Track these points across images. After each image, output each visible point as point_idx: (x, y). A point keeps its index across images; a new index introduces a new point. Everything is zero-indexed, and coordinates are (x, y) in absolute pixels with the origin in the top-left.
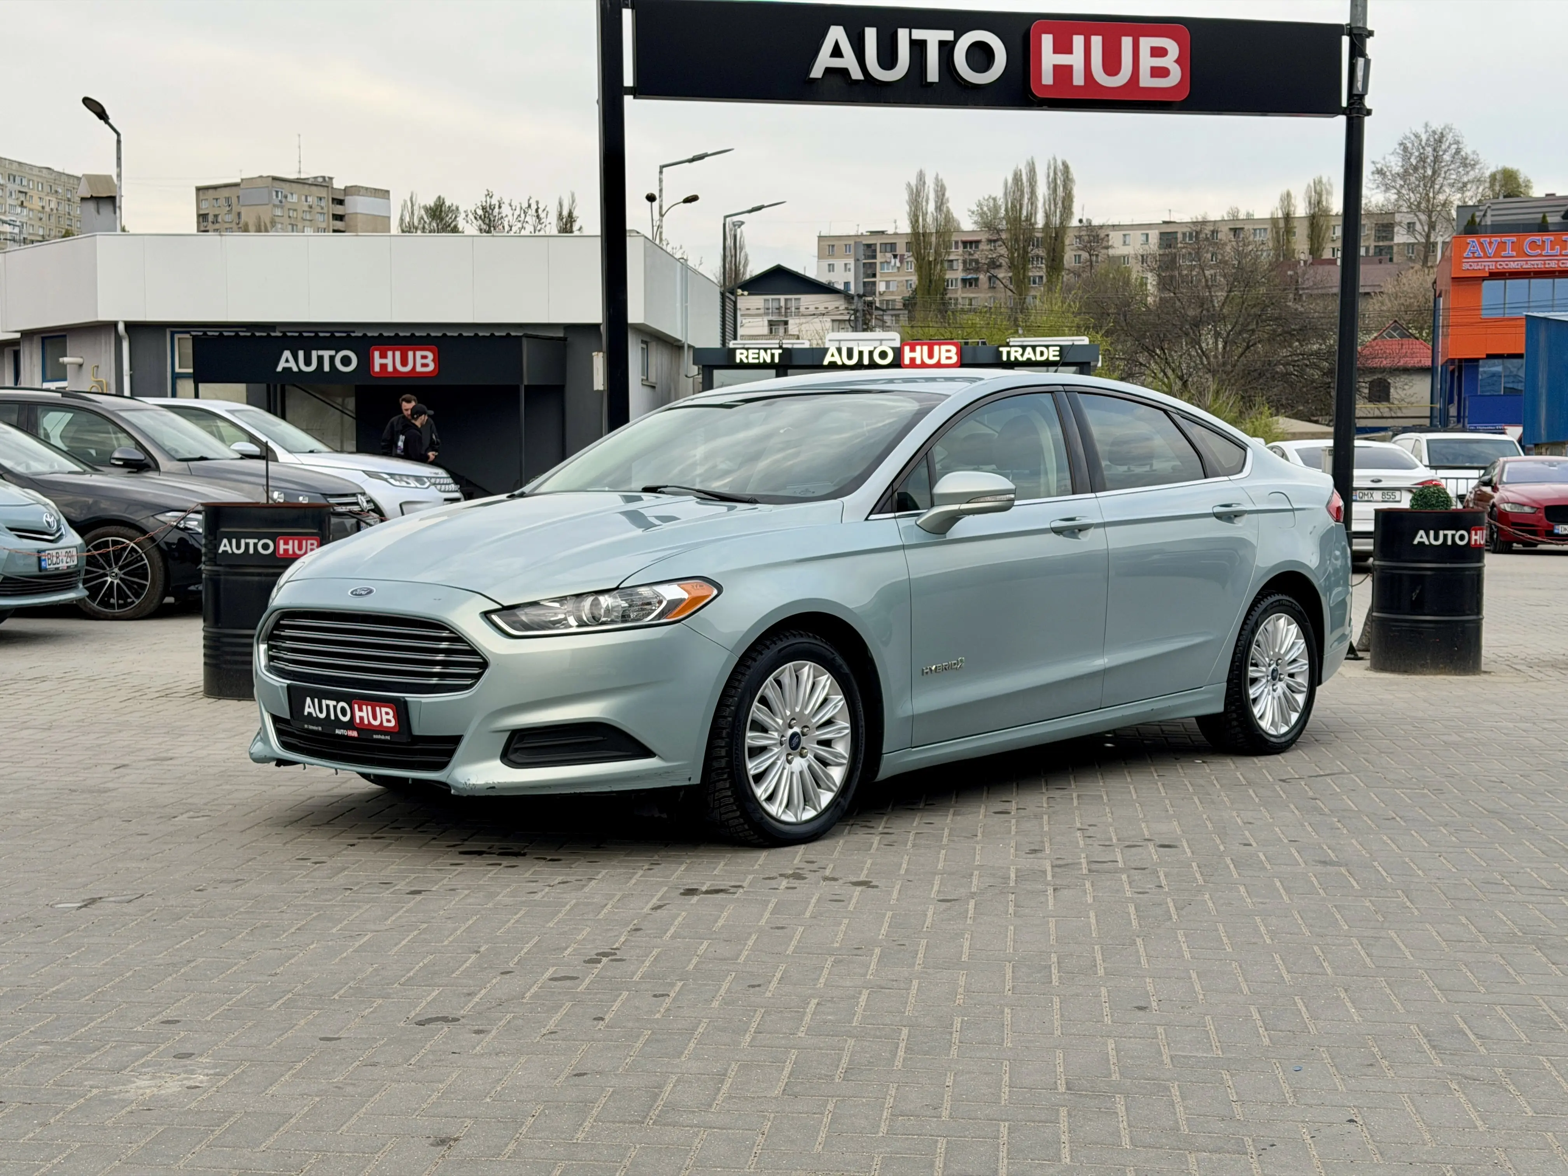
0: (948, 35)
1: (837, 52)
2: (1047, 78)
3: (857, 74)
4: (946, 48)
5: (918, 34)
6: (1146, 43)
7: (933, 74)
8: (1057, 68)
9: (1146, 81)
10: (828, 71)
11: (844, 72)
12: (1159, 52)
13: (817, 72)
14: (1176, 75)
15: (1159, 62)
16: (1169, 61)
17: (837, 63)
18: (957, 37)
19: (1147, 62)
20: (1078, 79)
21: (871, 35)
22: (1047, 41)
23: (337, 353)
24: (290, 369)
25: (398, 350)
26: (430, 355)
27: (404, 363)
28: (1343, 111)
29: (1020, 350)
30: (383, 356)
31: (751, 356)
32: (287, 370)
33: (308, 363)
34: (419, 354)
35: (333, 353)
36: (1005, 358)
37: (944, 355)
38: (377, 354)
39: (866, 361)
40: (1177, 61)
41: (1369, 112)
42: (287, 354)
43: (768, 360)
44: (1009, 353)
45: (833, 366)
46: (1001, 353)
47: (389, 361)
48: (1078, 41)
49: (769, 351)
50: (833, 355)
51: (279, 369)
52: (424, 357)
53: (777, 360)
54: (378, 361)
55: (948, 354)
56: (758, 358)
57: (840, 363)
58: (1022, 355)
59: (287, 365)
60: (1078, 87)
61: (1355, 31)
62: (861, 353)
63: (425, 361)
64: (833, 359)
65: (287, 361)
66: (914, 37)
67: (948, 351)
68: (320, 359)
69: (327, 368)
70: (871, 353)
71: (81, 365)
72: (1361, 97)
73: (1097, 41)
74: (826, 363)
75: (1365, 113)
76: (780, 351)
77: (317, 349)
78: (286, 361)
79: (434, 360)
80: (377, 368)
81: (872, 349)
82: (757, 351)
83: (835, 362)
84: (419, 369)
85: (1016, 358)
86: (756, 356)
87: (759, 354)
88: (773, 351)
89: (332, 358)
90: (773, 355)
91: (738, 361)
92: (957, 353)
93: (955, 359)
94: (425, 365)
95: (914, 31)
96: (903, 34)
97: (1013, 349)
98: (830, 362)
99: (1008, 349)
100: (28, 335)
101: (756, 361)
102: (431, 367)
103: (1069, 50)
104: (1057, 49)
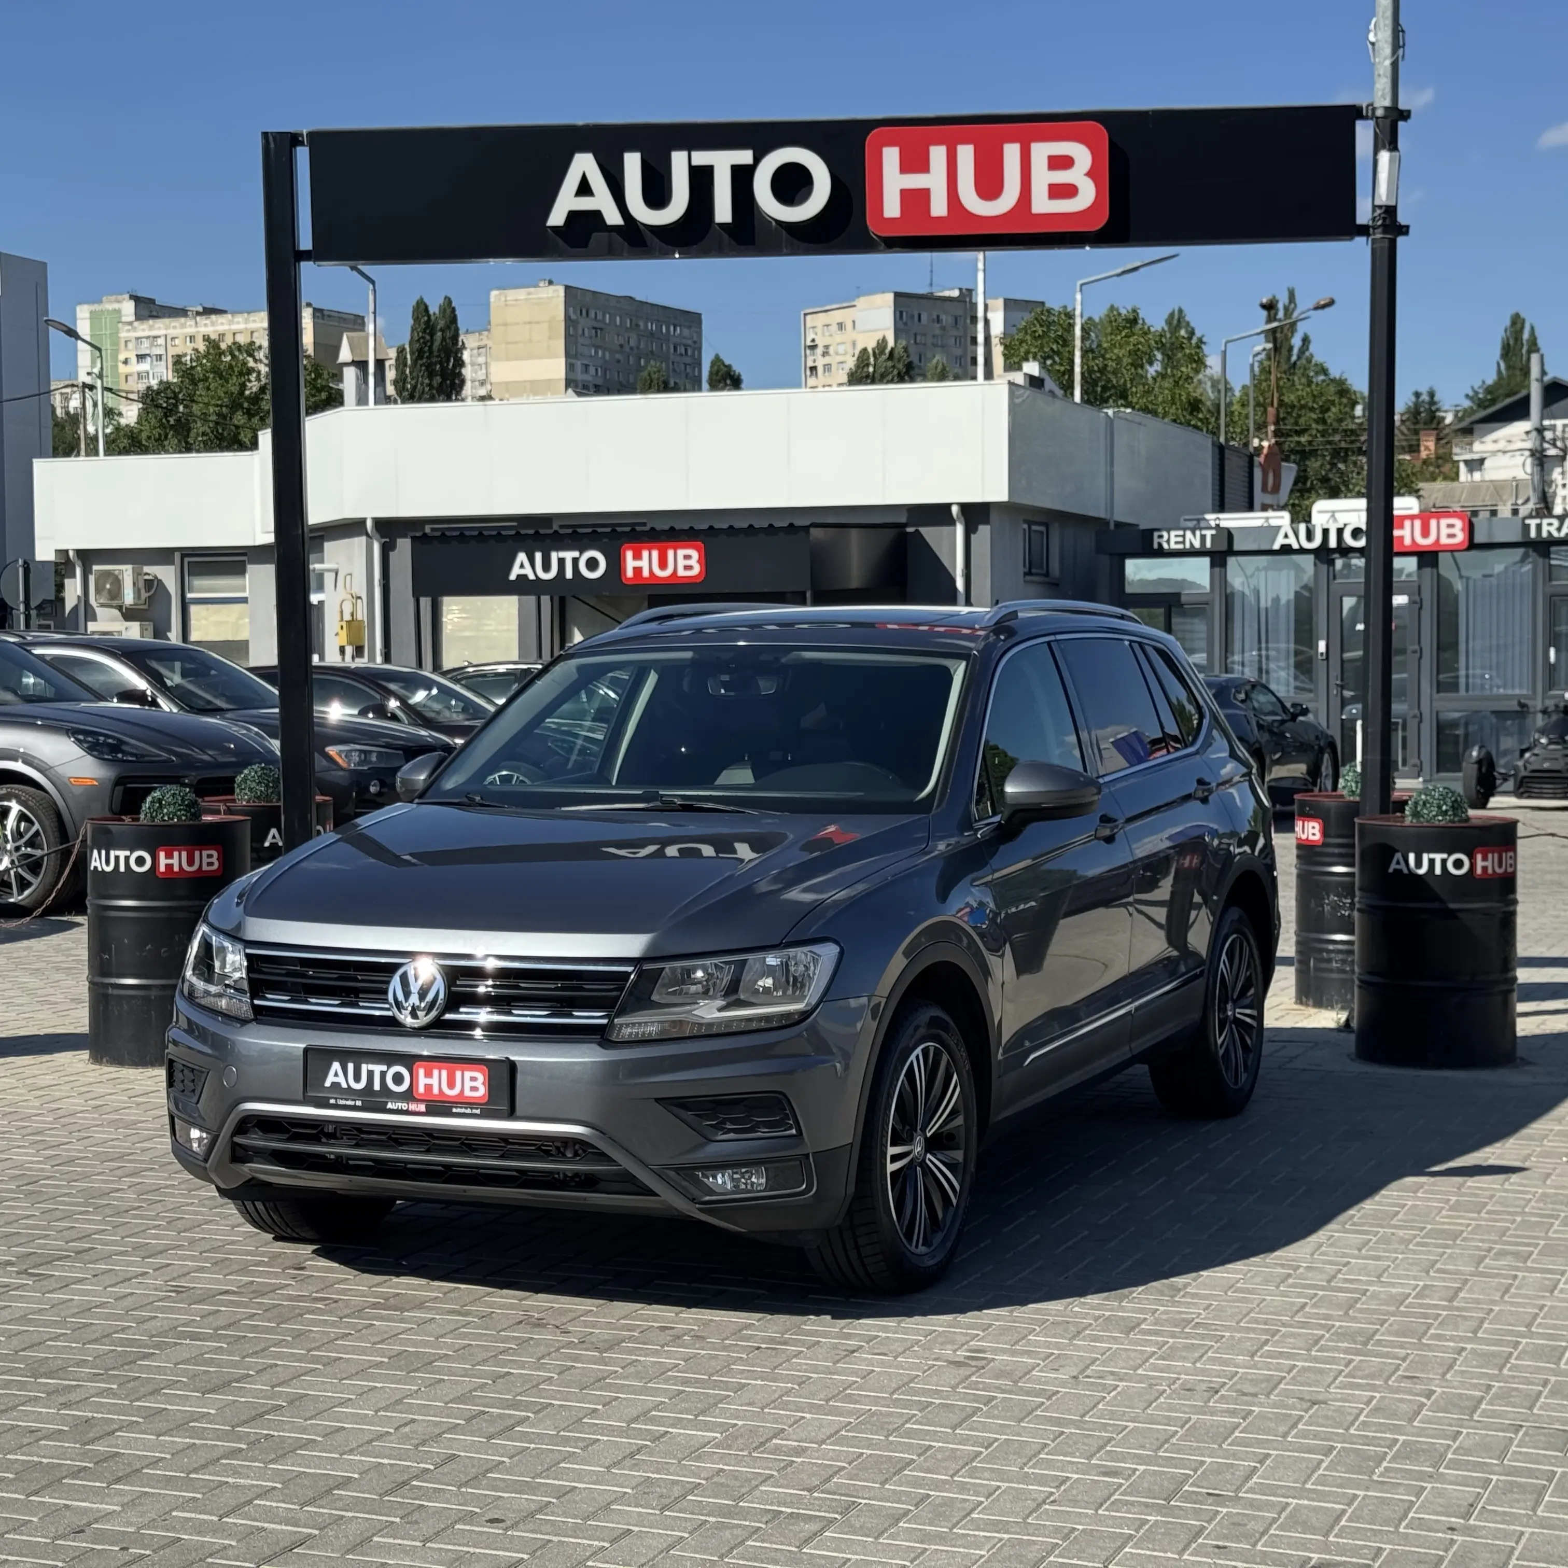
0: (745, 157)
1: (584, 189)
2: (892, 208)
3: (613, 217)
4: (742, 175)
5: (701, 158)
6: (1041, 151)
7: (723, 212)
8: (907, 196)
9: (1042, 204)
10: (573, 216)
11: (596, 216)
12: (1060, 163)
13: (557, 218)
14: (1087, 196)
15: (1061, 177)
16: (1077, 175)
17: (585, 204)
18: (757, 160)
19: (1042, 178)
20: (939, 207)
21: (632, 163)
22: (891, 156)
24: (525, 576)
25: (655, 548)
26: (695, 554)
27: (663, 564)
29: (1556, 523)
30: (637, 556)
31: (1173, 540)
32: (522, 578)
33: (546, 567)
34: (681, 553)
35: (576, 554)
36: (1533, 534)
37: (1444, 531)
38: (629, 554)
39: (1333, 543)
40: (1088, 174)
41: (1405, 230)
42: (522, 557)
43: (1197, 544)
44: (1539, 527)
45: (1286, 550)
46: (1529, 525)
47: (644, 564)
48: (938, 154)
49: (1198, 533)
50: (1286, 536)
51: (513, 577)
52: (687, 557)
53: (1208, 544)
54: (630, 564)
55: (1451, 531)
56: (1183, 542)
57: (1295, 546)
58: (1559, 529)
59: (522, 572)
60: (939, 219)
61: (1379, 113)
62: (1326, 532)
64: (1286, 542)
65: (522, 566)
66: (694, 163)
67: (1450, 526)
68: (561, 562)
69: (569, 574)
70: (1340, 532)
71: (336, 573)
73: (966, 154)
74: (1276, 546)
75: (1396, 231)
76: (1214, 532)
77: (558, 549)
79: (699, 562)
80: (630, 573)
81: (1342, 526)
82: (1181, 533)
83: (1290, 546)
84: (681, 572)
85: (1549, 533)
86: (1181, 539)
87: (1184, 536)
88: (1204, 532)
89: (575, 561)
90: (1203, 538)
91: (1156, 546)
92: (1463, 530)
93: (1460, 537)
94: (688, 568)
95: (694, 154)
96: (679, 162)
97: (1545, 521)
98: (1283, 546)
99: (1538, 521)
101: (1180, 546)
102: (697, 570)
103: (923, 166)
104: (906, 168)
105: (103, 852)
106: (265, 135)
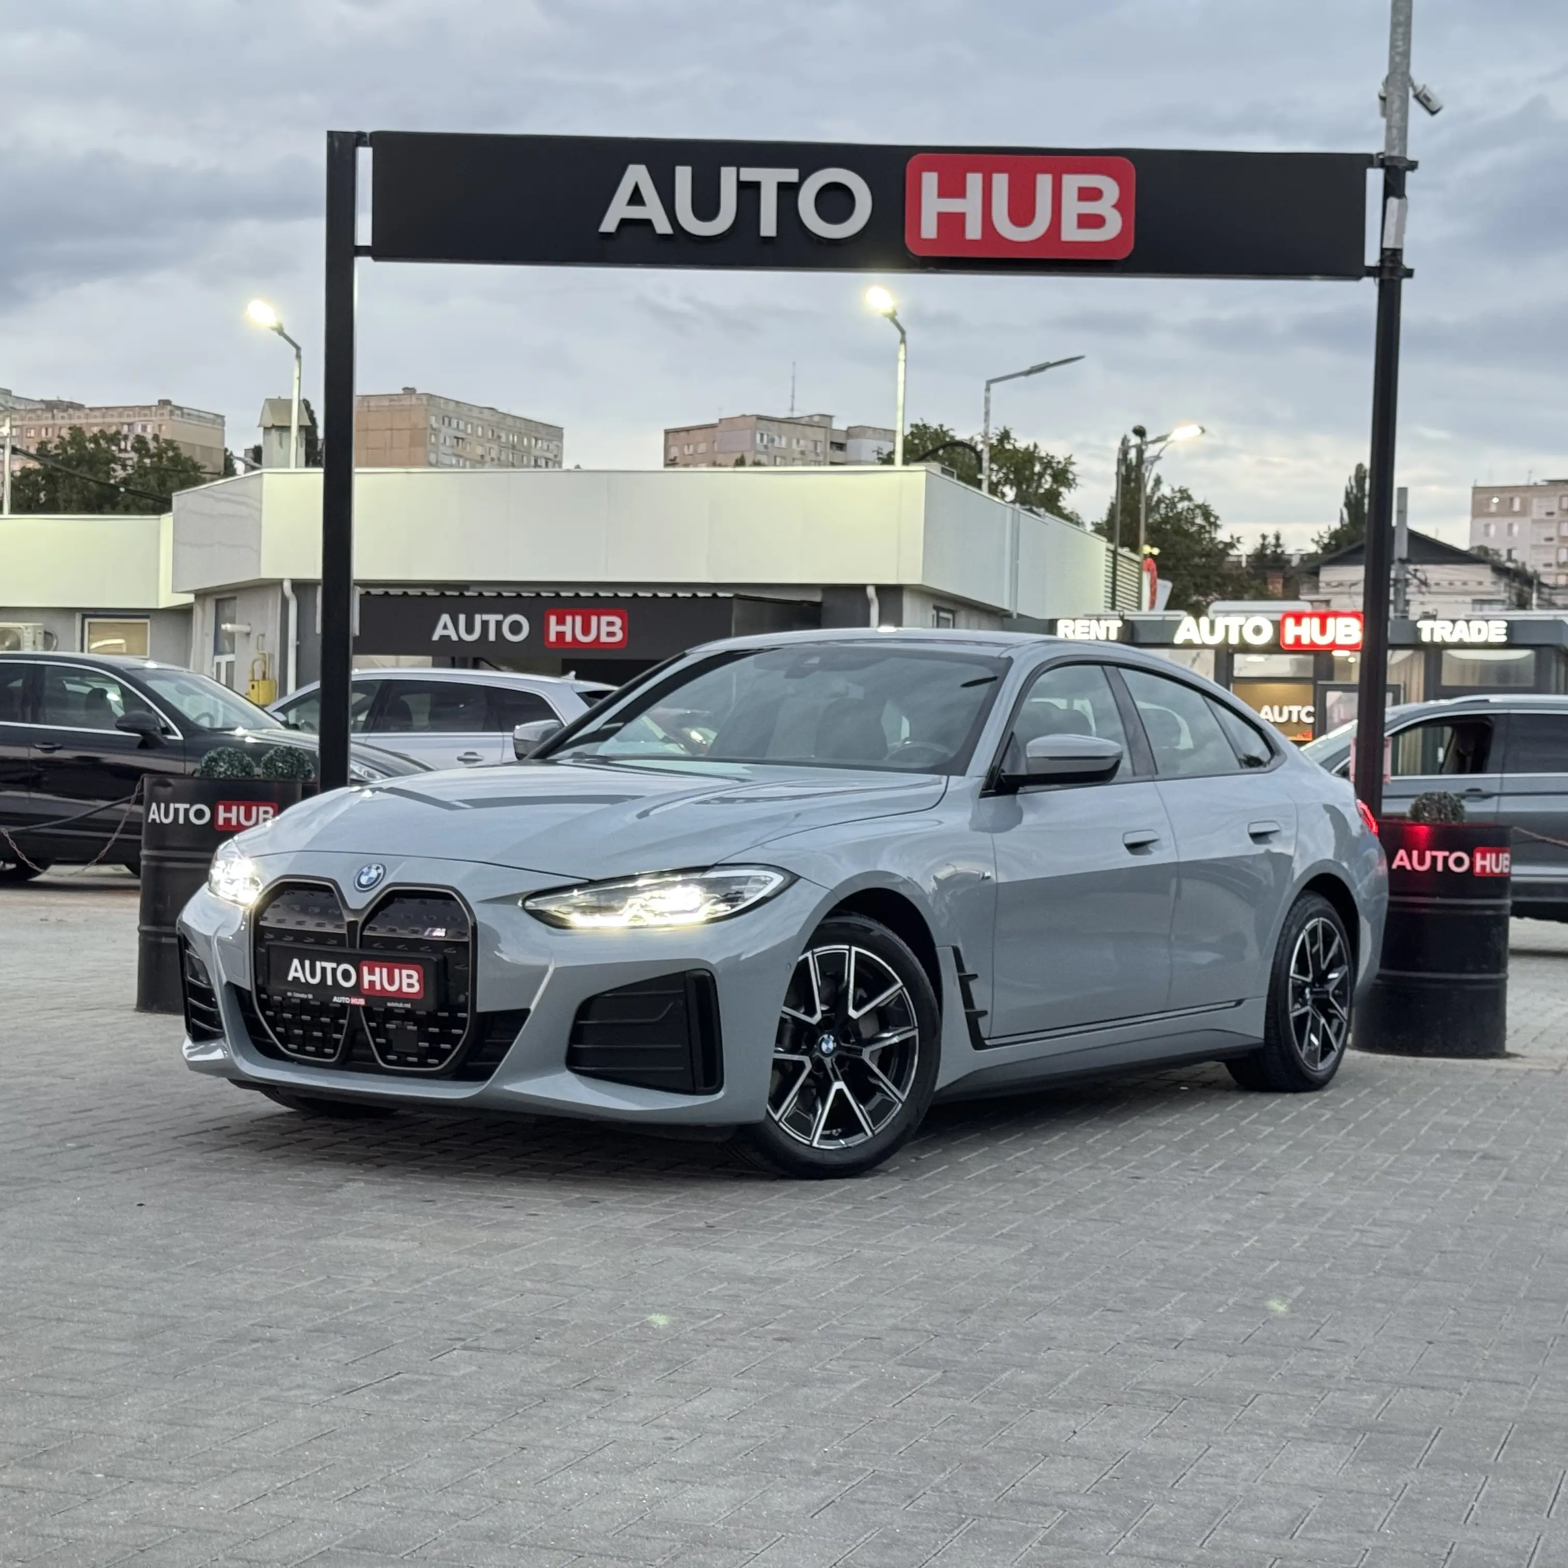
0: (791, 175)
1: (636, 198)
2: (929, 229)
3: (663, 226)
4: (787, 192)
5: (749, 174)
6: (1072, 183)
7: (768, 226)
8: (944, 219)
9: (1071, 232)
10: (624, 223)
11: (648, 223)
12: (1089, 194)
13: (609, 224)
14: (1113, 226)
15: (1090, 208)
16: (1105, 207)
17: (636, 213)
18: (803, 178)
19: (1072, 207)
20: (974, 231)
21: (683, 176)
22: (930, 181)
23: (505, 617)
25: (578, 614)
26: (618, 621)
27: (586, 630)
28: (1370, 272)
30: (561, 621)
32: (445, 639)
33: (470, 629)
34: (605, 619)
35: (500, 617)
37: (1341, 631)
38: (553, 619)
39: (1233, 640)
40: (1115, 206)
41: (1409, 273)
42: (445, 618)
47: (567, 629)
48: (974, 181)
50: (1188, 630)
51: (436, 637)
52: (610, 624)
54: (554, 628)
55: (1348, 631)
57: (1197, 641)
59: (445, 633)
60: (973, 242)
61: (1388, 163)
62: (1227, 631)
63: (611, 629)
64: (1189, 637)
66: (742, 179)
67: (1347, 626)
68: (485, 624)
69: (492, 637)
70: (1240, 631)
71: (248, 634)
72: (1396, 254)
73: (1001, 182)
74: (1178, 639)
75: (1401, 274)
77: (482, 612)
78: (444, 628)
79: (622, 628)
80: (553, 638)
81: (1243, 625)
83: (1193, 641)
84: (604, 639)
89: (499, 624)
92: (1362, 630)
93: (1357, 636)
94: (611, 634)
95: (743, 170)
96: (728, 177)
98: (1184, 639)
100: (201, 595)
102: (619, 636)
103: (960, 192)
104: (944, 192)
105: (163, 805)
106: (331, 134)
